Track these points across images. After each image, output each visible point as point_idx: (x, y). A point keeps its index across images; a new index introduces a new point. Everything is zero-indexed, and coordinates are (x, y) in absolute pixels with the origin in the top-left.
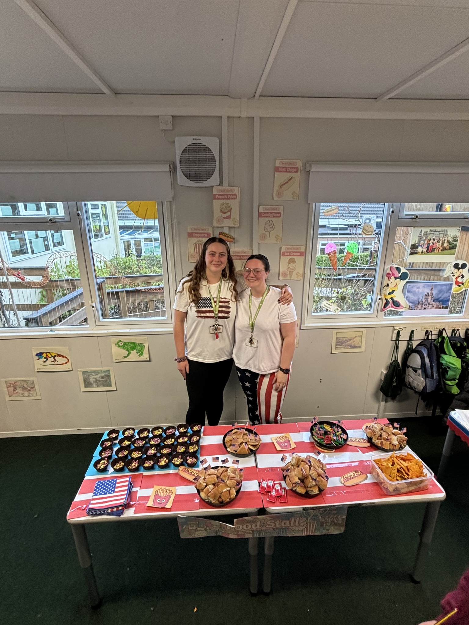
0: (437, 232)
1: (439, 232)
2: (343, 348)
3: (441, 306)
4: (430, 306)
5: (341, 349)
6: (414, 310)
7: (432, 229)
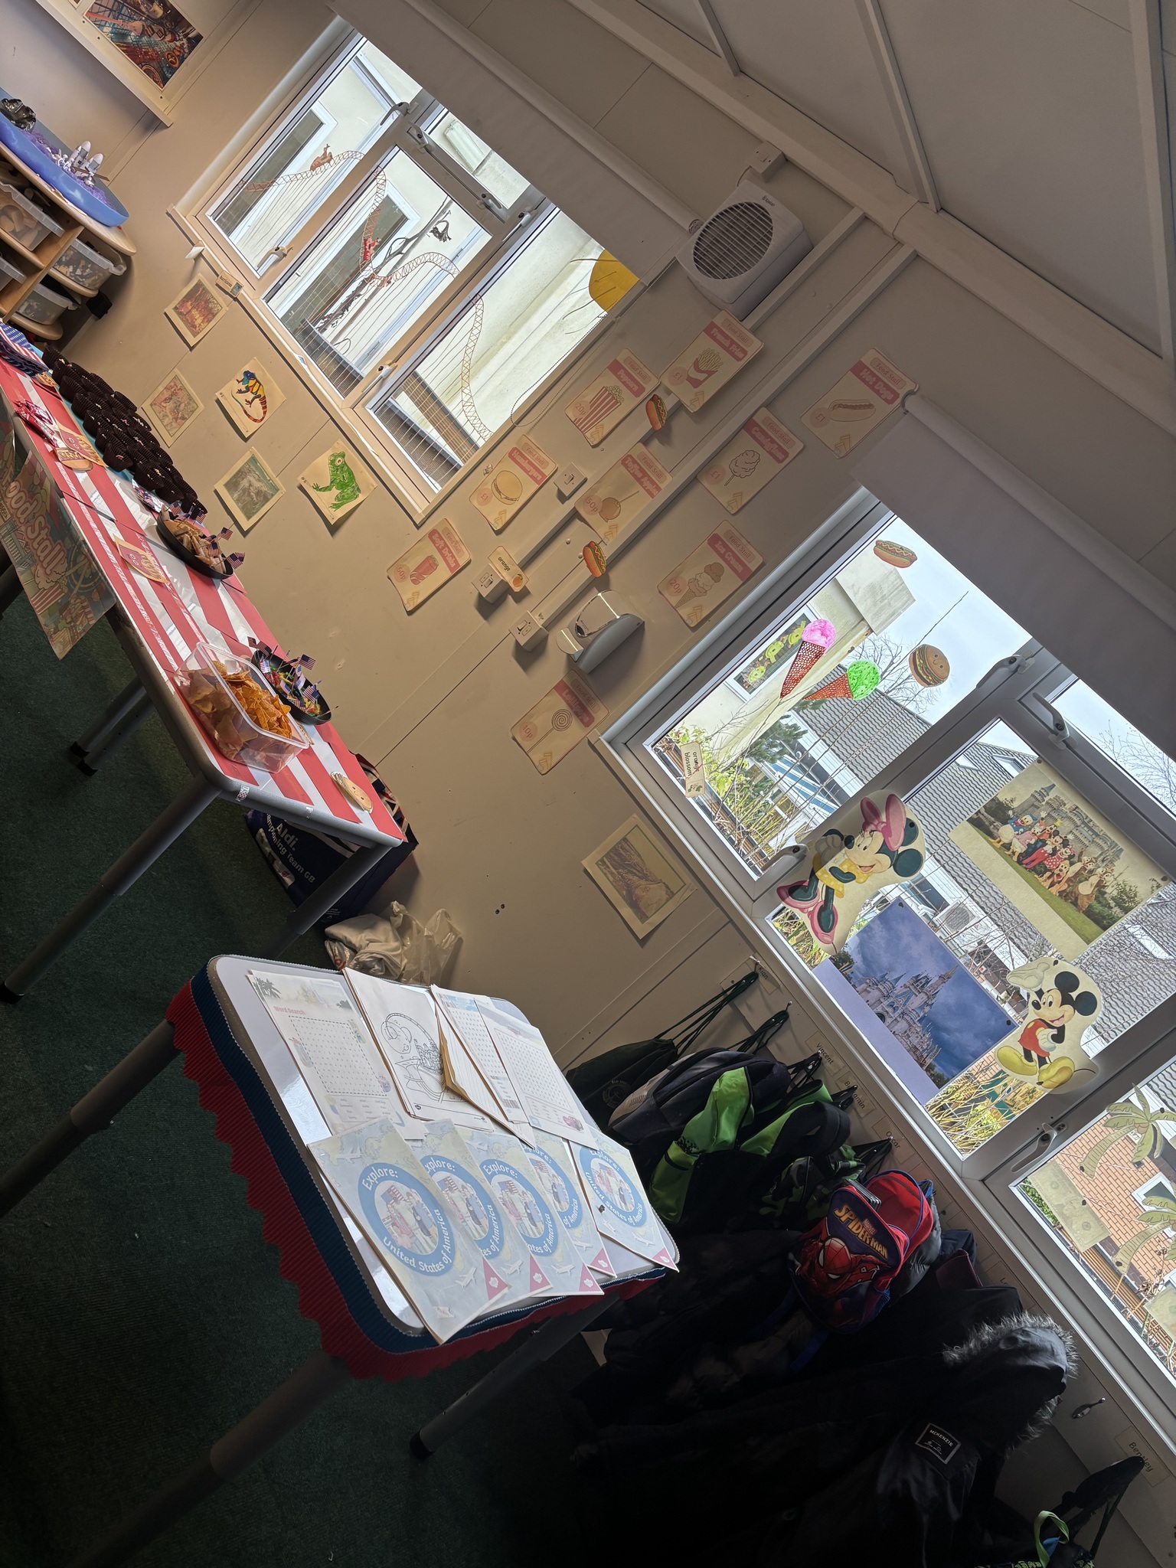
0: (1090, 829)
1: (1097, 835)
2: (611, 879)
3: (929, 1061)
4: (902, 1025)
5: (605, 874)
6: (854, 986)
7: (1085, 809)
